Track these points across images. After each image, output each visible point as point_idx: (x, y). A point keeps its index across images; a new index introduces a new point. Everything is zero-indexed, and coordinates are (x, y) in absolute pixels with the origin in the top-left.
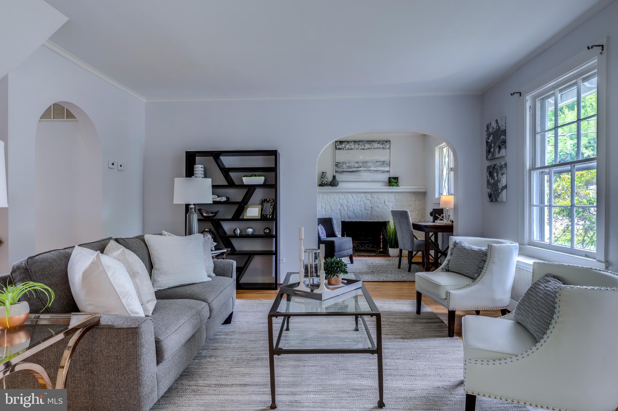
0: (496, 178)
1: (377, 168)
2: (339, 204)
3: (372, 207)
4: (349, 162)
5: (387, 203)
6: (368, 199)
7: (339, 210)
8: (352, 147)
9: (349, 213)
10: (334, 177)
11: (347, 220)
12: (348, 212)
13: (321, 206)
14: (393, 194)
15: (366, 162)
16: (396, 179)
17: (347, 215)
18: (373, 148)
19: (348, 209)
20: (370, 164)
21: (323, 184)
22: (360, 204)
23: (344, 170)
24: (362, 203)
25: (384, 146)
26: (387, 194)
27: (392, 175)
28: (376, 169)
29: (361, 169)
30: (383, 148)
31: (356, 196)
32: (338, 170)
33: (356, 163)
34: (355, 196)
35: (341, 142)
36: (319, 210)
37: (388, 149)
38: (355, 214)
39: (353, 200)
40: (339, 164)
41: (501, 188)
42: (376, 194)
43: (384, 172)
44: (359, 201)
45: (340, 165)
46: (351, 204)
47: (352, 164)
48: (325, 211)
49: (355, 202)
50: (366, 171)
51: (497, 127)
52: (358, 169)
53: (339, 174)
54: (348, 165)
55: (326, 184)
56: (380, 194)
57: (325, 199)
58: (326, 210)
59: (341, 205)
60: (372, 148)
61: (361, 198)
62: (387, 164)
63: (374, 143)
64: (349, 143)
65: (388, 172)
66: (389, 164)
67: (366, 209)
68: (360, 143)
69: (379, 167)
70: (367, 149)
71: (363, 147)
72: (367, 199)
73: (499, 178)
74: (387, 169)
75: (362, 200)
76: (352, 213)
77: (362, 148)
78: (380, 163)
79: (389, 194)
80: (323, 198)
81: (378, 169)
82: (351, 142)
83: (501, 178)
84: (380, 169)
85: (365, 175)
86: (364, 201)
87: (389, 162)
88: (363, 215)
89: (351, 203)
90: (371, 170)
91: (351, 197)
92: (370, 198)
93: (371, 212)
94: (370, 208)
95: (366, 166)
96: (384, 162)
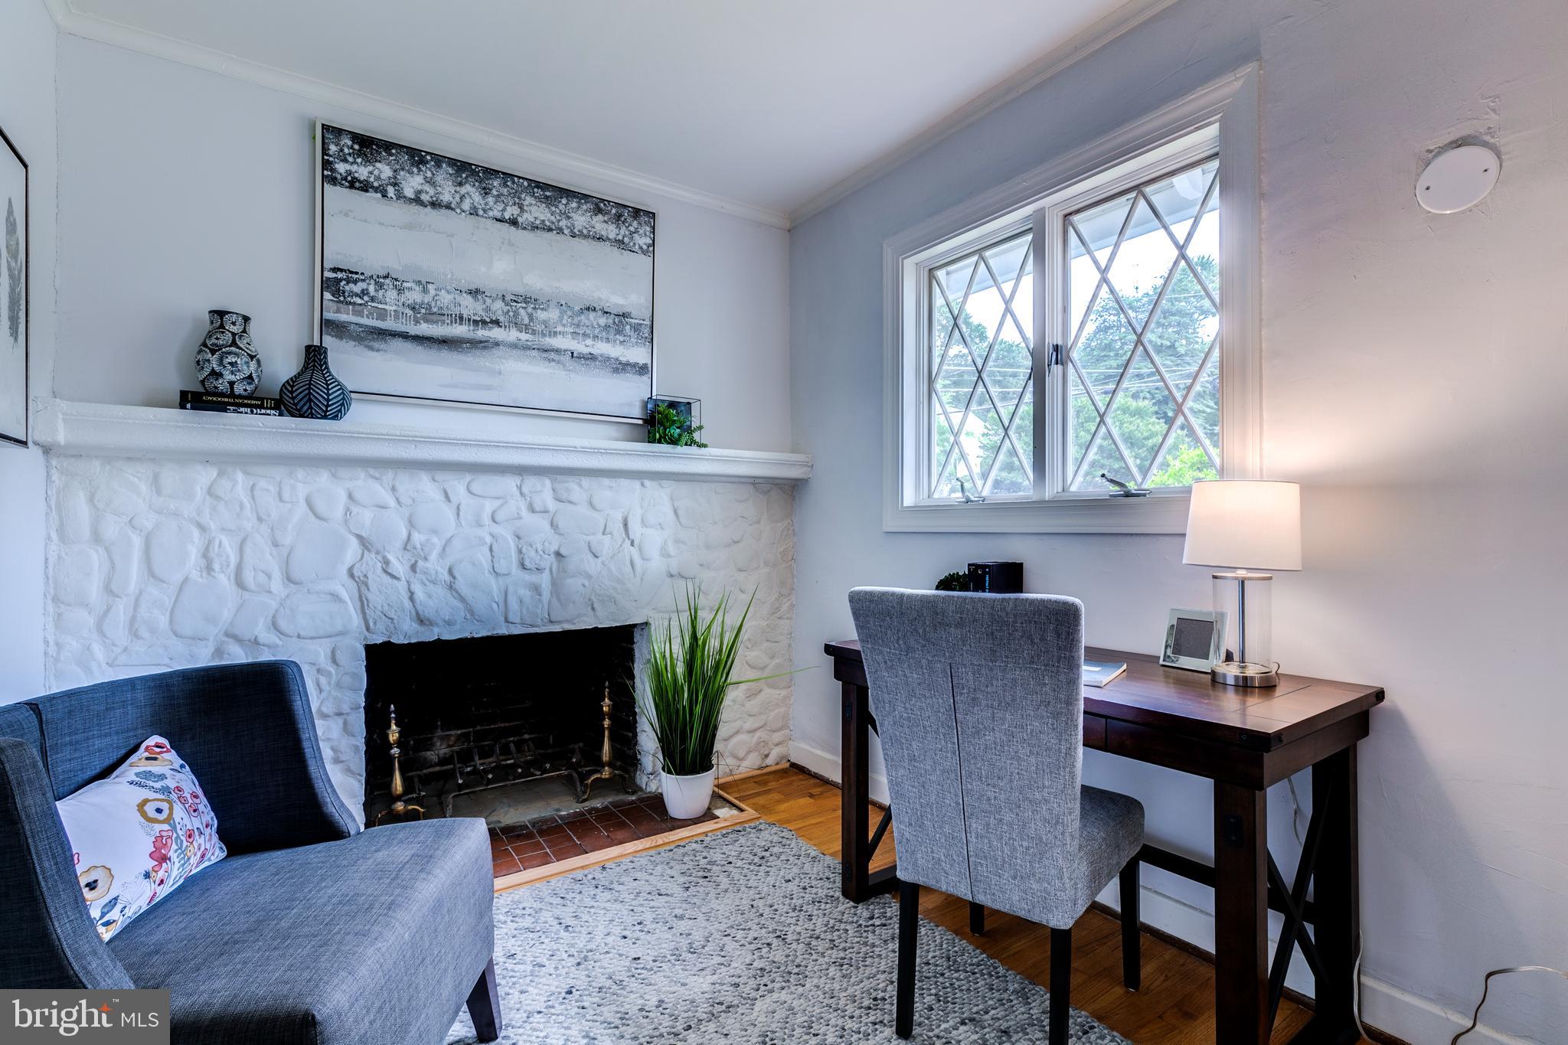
1: (589, 342)
2: (354, 541)
3: (563, 552)
4: (419, 283)
5: (636, 529)
6: (538, 507)
7: (352, 575)
8: (446, 198)
9: (420, 594)
10: (314, 356)
11: (407, 633)
12: (418, 589)
13: (206, 555)
14: (665, 483)
15: (526, 300)
16: (684, 410)
17: (407, 604)
18: (566, 231)
19: (413, 568)
20: (553, 314)
21: (222, 395)
22: (492, 536)
23: (389, 324)
24: (505, 532)
25: (623, 231)
26: (637, 484)
27: (659, 389)
28: (580, 347)
29: (496, 333)
30: (620, 243)
31: (469, 491)
32: (343, 317)
33: (469, 297)
34: (458, 486)
35: (368, 146)
36: (186, 580)
37: (645, 252)
38: (462, 599)
39: (449, 512)
40: (355, 282)
42: (586, 482)
43: (622, 367)
44: (486, 519)
45: (357, 288)
46: (435, 540)
47: (445, 299)
48: (240, 584)
49: (459, 524)
50: (527, 348)
52: (482, 333)
53: (348, 345)
54: (415, 296)
55: (240, 396)
56: (606, 481)
57: (242, 506)
58: (249, 576)
59: (364, 543)
60: (560, 231)
61: (497, 503)
62: (636, 328)
63: (574, 205)
64: (422, 161)
65: (643, 370)
66: (646, 332)
67: (527, 564)
68: (495, 184)
69: (595, 337)
70: (535, 228)
71: (511, 212)
72: (532, 509)
74: (637, 354)
75: (500, 516)
76: (440, 592)
77: (507, 216)
78: (603, 321)
79: (647, 483)
80: (218, 498)
81: (595, 351)
82: (438, 165)
84: (601, 348)
85: (521, 375)
86: (518, 517)
87: (648, 322)
88: (514, 604)
89: (435, 532)
90: (557, 351)
91: (439, 497)
92: (552, 505)
93: (555, 584)
94: (549, 561)
95: (526, 321)
96: (624, 315)
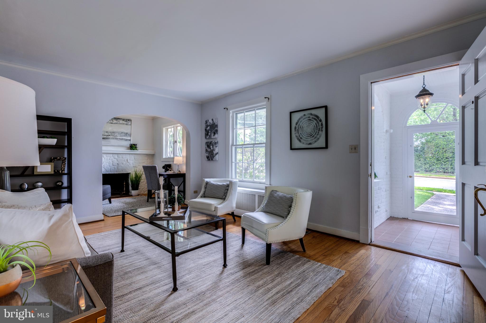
0: (212, 149)
1: (122, 137)
3: (118, 163)
5: (129, 161)
14: (133, 155)
15: (113, 132)
16: (135, 145)
20: (117, 134)
22: (109, 161)
24: (111, 161)
25: (127, 122)
26: (129, 155)
27: (132, 143)
29: (109, 137)
30: (126, 124)
31: (106, 156)
33: (107, 133)
37: (130, 125)
38: (105, 169)
41: (215, 154)
42: (121, 155)
43: (127, 140)
44: (108, 159)
47: (103, 133)
49: (105, 160)
50: (113, 138)
51: (213, 123)
52: (108, 137)
56: (124, 155)
60: (118, 123)
61: (110, 157)
62: (129, 135)
63: (120, 120)
65: (130, 140)
66: (130, 135)
67: (114, 165)
69: (123, 136)
70: (114, 123)
72: (114, 158)
73: (214, 149)
74: (129, 138)
75: (110, 159)
77: (111, 122)
78: (124, 134)
79: (130, 155)
81: (123, 138)
83: (215, 149)
85: (113, 142)
86: (112, 159)
87: (130, 134)
88: (112, 170)
90: (118, 138)
92: (117, 157)
93: (117, 167)
94: (116, 165)
95: (113, 135)
96: (127, 133)
